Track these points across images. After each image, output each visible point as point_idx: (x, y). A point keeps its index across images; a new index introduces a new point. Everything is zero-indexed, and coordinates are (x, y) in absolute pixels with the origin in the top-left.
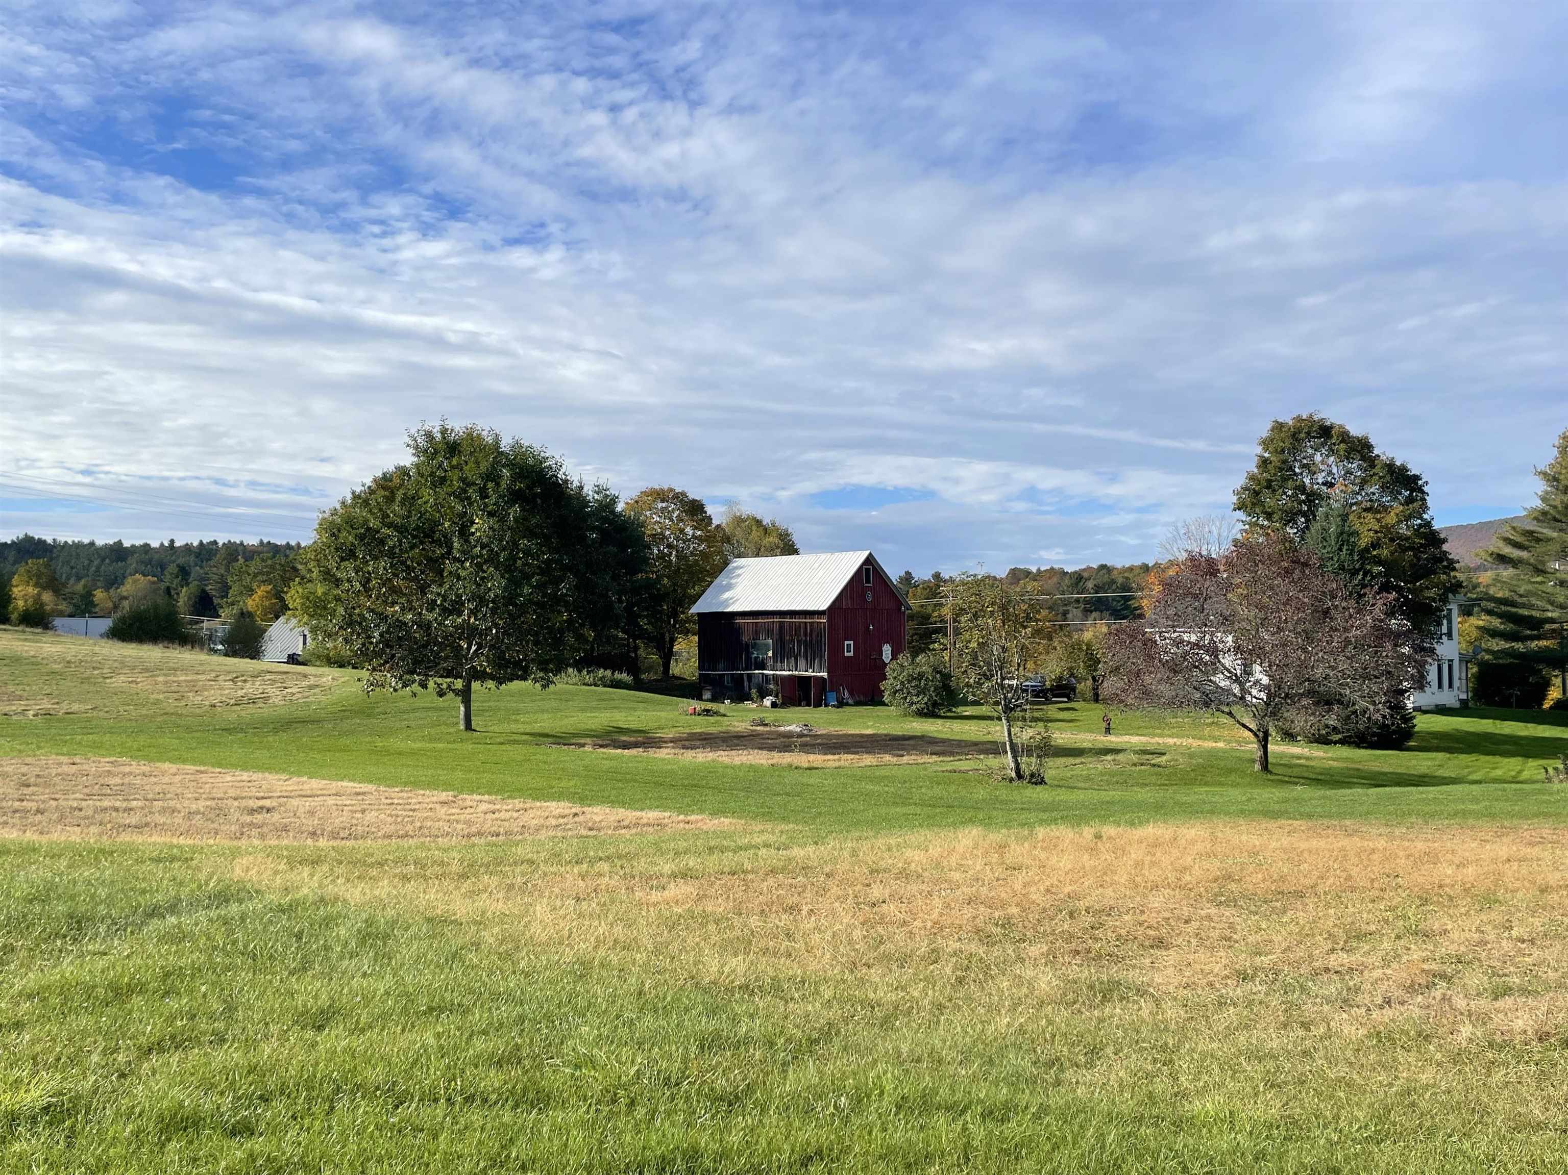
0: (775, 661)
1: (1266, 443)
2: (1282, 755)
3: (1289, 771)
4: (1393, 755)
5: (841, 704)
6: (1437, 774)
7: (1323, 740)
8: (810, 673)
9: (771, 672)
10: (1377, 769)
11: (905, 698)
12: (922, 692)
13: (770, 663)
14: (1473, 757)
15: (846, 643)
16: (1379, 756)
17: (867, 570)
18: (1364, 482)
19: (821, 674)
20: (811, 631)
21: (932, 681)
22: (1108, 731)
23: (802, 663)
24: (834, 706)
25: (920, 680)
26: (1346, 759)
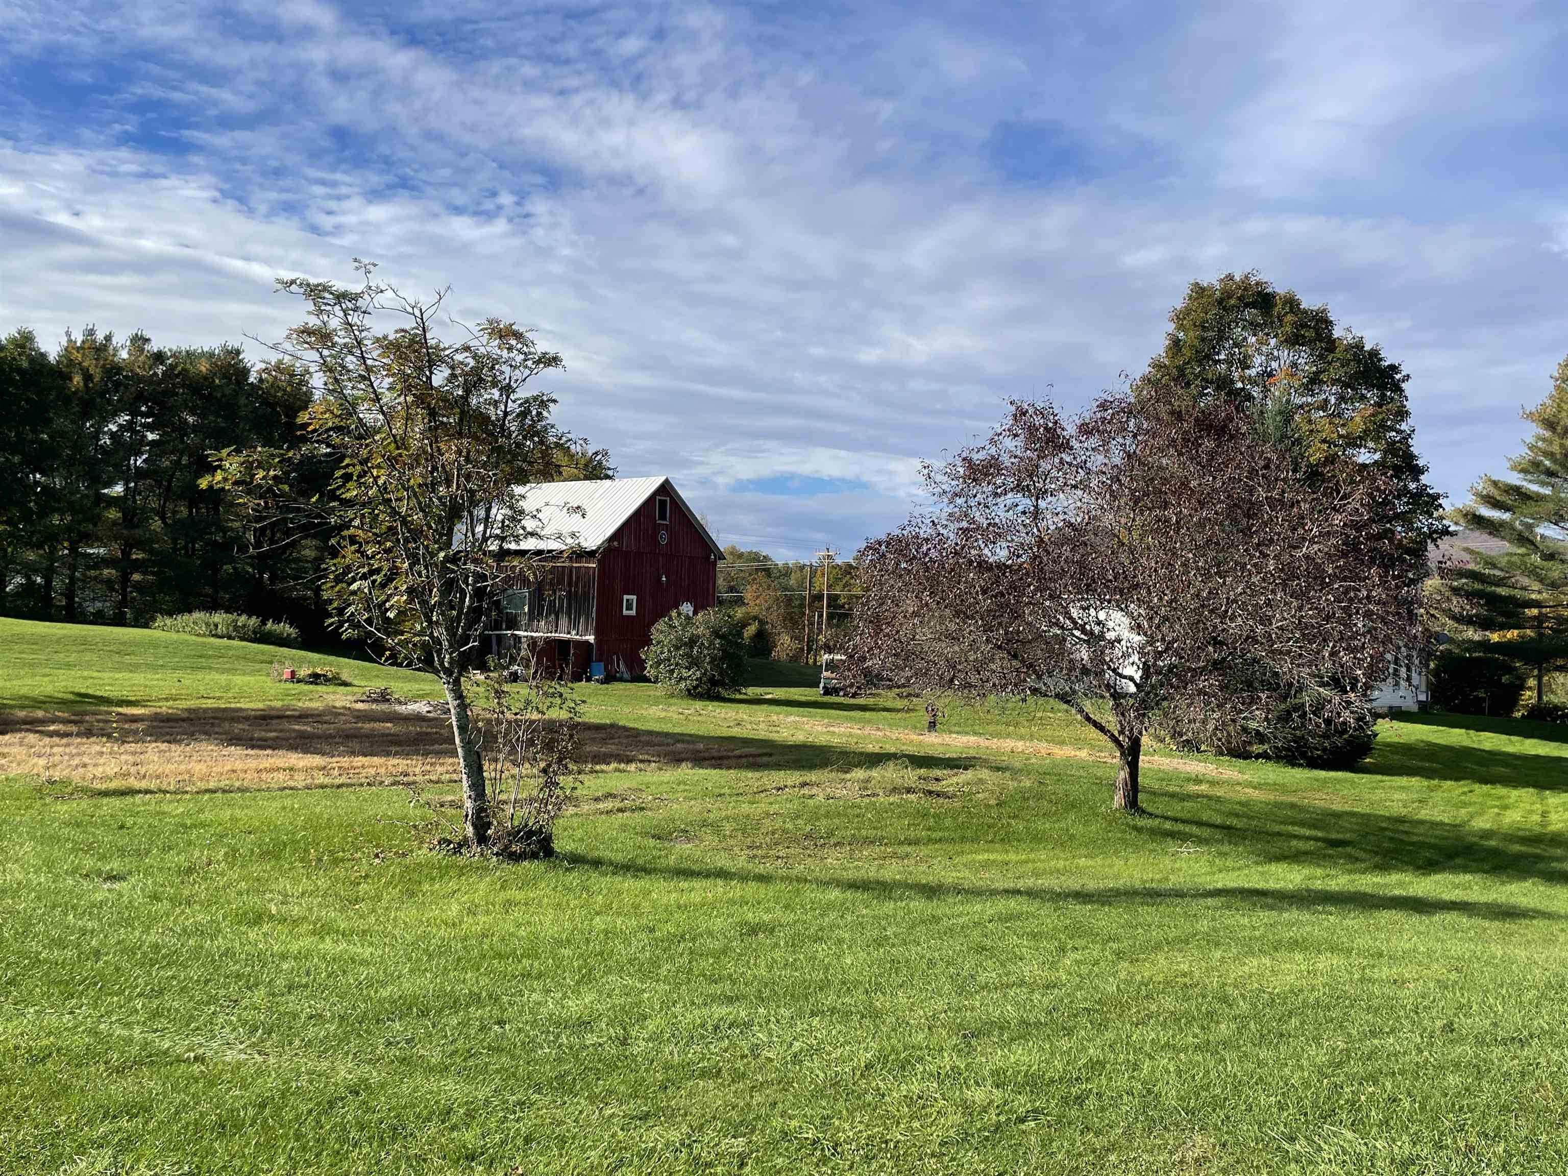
0: (531, 619)
1: (1180, 318)
2: (1166, 777)
3: (1176, 809)
4: (1346, 780)
5: (609, 678)
6: (1419, 817)
7: (1240, 753)
8: (573, 636)
9: (526, 634)
10: (1322, 804)
11: (672, 672)
12: (694, 663)
13: (524, 621)
14: (1463, 786)
15: (626, 597)
16: (1325, 781)
17: (663, 504)
18: (1314, 380)
19: (587, 637)
20: (577, 578)
21: (708, 648)
22: (932, 725)
23: (564, 622)
24: (597, 681)
25: (692, 648)
26: (1275, 787)
